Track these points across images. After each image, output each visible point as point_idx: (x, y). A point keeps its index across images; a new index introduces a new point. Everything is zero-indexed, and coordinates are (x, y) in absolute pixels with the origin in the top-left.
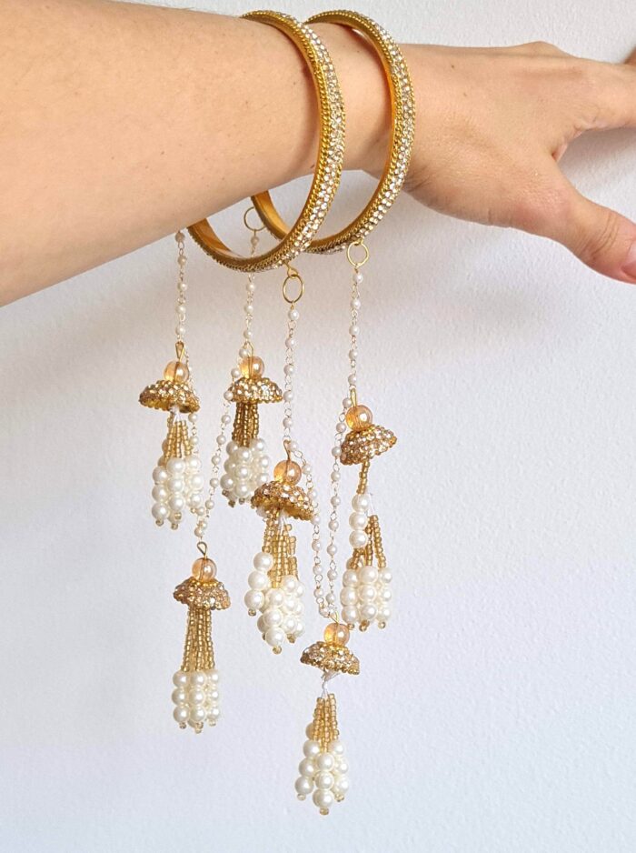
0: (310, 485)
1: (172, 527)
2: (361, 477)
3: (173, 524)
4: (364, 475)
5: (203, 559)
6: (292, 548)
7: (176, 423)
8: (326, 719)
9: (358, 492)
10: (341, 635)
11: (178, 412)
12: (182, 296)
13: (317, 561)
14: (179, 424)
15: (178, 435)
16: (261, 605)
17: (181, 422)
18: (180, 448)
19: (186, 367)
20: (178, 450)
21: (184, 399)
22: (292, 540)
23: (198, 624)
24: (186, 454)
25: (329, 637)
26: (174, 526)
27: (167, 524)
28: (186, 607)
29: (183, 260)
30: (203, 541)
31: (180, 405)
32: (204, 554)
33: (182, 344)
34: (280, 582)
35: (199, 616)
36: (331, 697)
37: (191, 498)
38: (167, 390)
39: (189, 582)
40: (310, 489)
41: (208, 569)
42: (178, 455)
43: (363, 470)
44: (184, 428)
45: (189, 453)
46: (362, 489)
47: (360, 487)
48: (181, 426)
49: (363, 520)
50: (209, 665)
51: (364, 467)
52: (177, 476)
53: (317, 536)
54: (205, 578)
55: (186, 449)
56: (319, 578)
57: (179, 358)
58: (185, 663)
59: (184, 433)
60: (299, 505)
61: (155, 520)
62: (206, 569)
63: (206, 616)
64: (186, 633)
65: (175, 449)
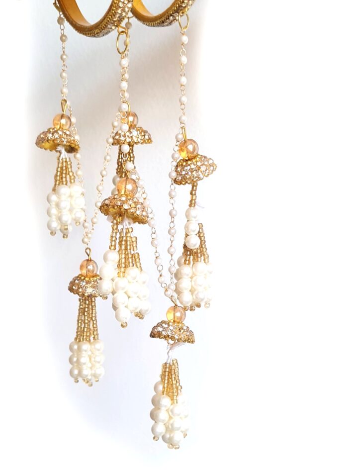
0: (144, 196)
1: (64, 237)
2: (191, 193)
3: (64, 235)
4: (193, 192)
5: (88, 260)
6: (134, 245)
7: (62, 159)
8: (173, 379)
9: (190, 206)
10: (178, 314)
11: (63, 151)
12: (64, 65)
13: (157, 255)
14: (64, 160)
15: (64, 168)
16: (111, 290)
17: (66, 159)
18: (66, 177)
19: (69, 118)
20: (64, 179)
21: (66, 140)
22: (134, 239)
23: (85, 307)
24: (71, 182)
25: (170, 317)
26: (65, 236)
27: (59, 234)
28: (77, 297)
29: (64, 38)
30: (88, 247)
31: (64, 145)
32: (89, 256)
33: (66, 101)
34: (124, 272)
35: (87, 302)
36: (175, 363)
37: (75, 214)
38: (53, 134)
39: (79, 278)
40: (145, 199)
41: (90, 267)
42: (64, 183)
43: (193, 188)
44: (69, 163)
45: (72, 181)
46: (192, 203)
47: (191, 201)
48: (66, 161)
49: (194, 228)
50: (94, 338)
51: (193, 186)
52: (63, 198)
53: (154, 236)
54: (90, 274)
55: (70, 179)
56: (160, 268)
57: (63, 111)
58: (77, 336)
59: (69, 166)
60: (132, 211)
61: (50, 231)
62: (89, 267)
63: (92, 301)
64: (78, 314)
65: (62, 178)
